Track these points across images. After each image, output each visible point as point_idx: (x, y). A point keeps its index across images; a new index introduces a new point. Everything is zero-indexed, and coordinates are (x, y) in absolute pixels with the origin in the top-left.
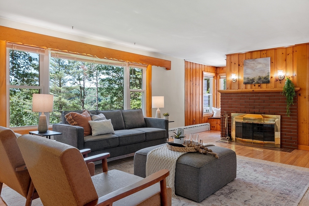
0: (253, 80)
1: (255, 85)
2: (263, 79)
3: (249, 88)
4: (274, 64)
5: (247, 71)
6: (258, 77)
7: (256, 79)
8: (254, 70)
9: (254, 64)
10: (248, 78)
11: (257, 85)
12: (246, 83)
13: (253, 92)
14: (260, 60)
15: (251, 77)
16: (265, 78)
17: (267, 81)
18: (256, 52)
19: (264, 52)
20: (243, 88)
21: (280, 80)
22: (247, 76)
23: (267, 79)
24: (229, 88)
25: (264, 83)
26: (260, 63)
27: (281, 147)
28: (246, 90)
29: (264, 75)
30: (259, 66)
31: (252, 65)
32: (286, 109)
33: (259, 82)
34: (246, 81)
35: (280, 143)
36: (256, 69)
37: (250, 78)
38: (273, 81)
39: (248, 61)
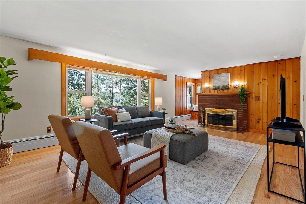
0: (219, 87)
1: (220, 91)
2: (225, 87)
3: (216, 92)
4: (232, 77)
5: (215, 81)
6: (222, 85)
7: (221, 87)
8: (219, 81)
9: (219, 77)
10: (216, 86)
11: (221, 90)
12: (214, 89)
13: (219, 95)
14: (224, 75)
15: (218, 85)
16: (227, 86)
17: (228, 88)
18: (221, 70)
19: (226, 70)
20: (212, 92)
21: (236, 87)
22: (215, 85)
23: (228, 86)
24: (203, 92)
25: (226, 89)
26: (223, 77)
27: (237, 130)
28: (214, 94)
29: (226, 84)
30: (223, 78)
31: (218, 77)
32: (240, 105)
33: (223, 88)
34: (214, 88)
35: (236, 128)
36: (221, 80)
37: (217, 86)
38: (232, 87)
39: (215, 75)
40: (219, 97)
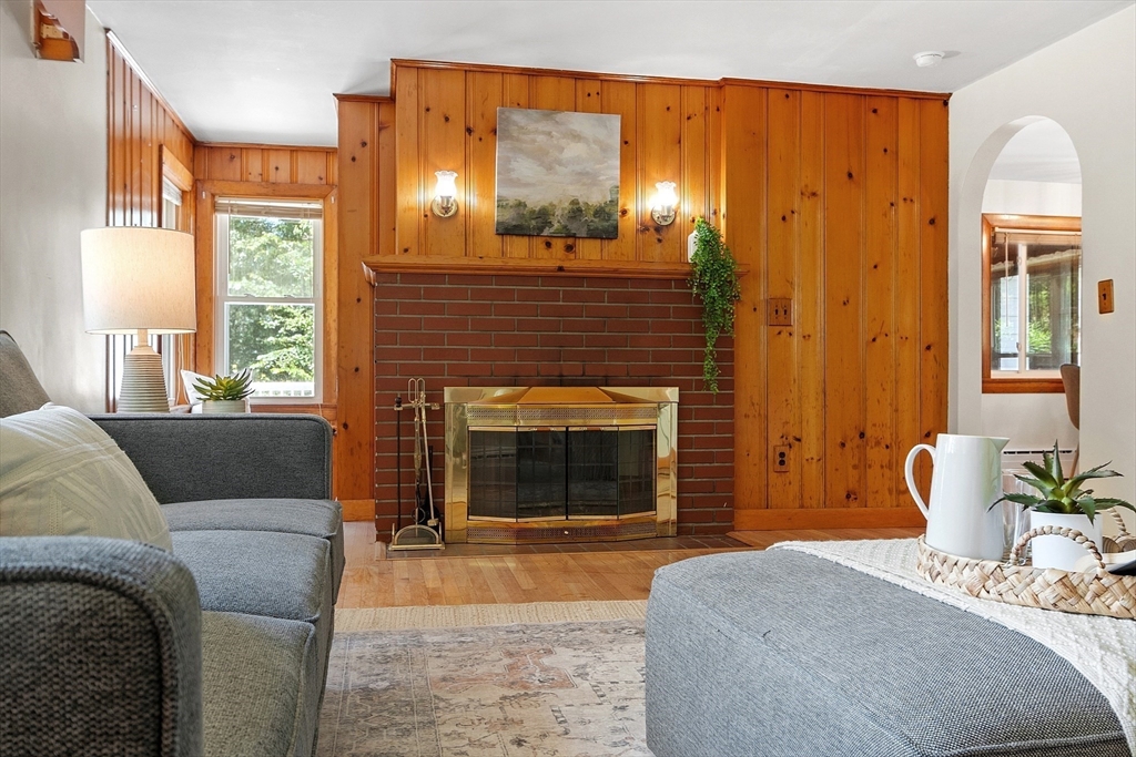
0: (543, 216)
1: (548, 245)
2: (589, 217)
3: (520, 253)
4: (634, 157)
5: (514, 165)
6: (566, 205)
7: (559, 212)
8: (550, 169)
9: (549, 134)
10: (521, 205)
11: (559, 245)
12: (505, 231)
14: (580, 122)
15: (536, 199)
16: (600, 212)
17: (604, 225)
18: (552, 80)
19: (594, 87)
20: (493, 253)
21: (658, 229)
22: (514, 194)
23: (609, 216)
24: (414, 250)
25: (594, 235)
26: (577, 137)
27: (680, 532)
29: (596, 198)
30: (573, 150)
31: (540, 138)
33: (573, 228)
34: (509, 216)
35: (674, 517)
36: (560, 164)
37: (530, 205)
38: (628, 225)
39: (519, 117)
40: (554, 296)
